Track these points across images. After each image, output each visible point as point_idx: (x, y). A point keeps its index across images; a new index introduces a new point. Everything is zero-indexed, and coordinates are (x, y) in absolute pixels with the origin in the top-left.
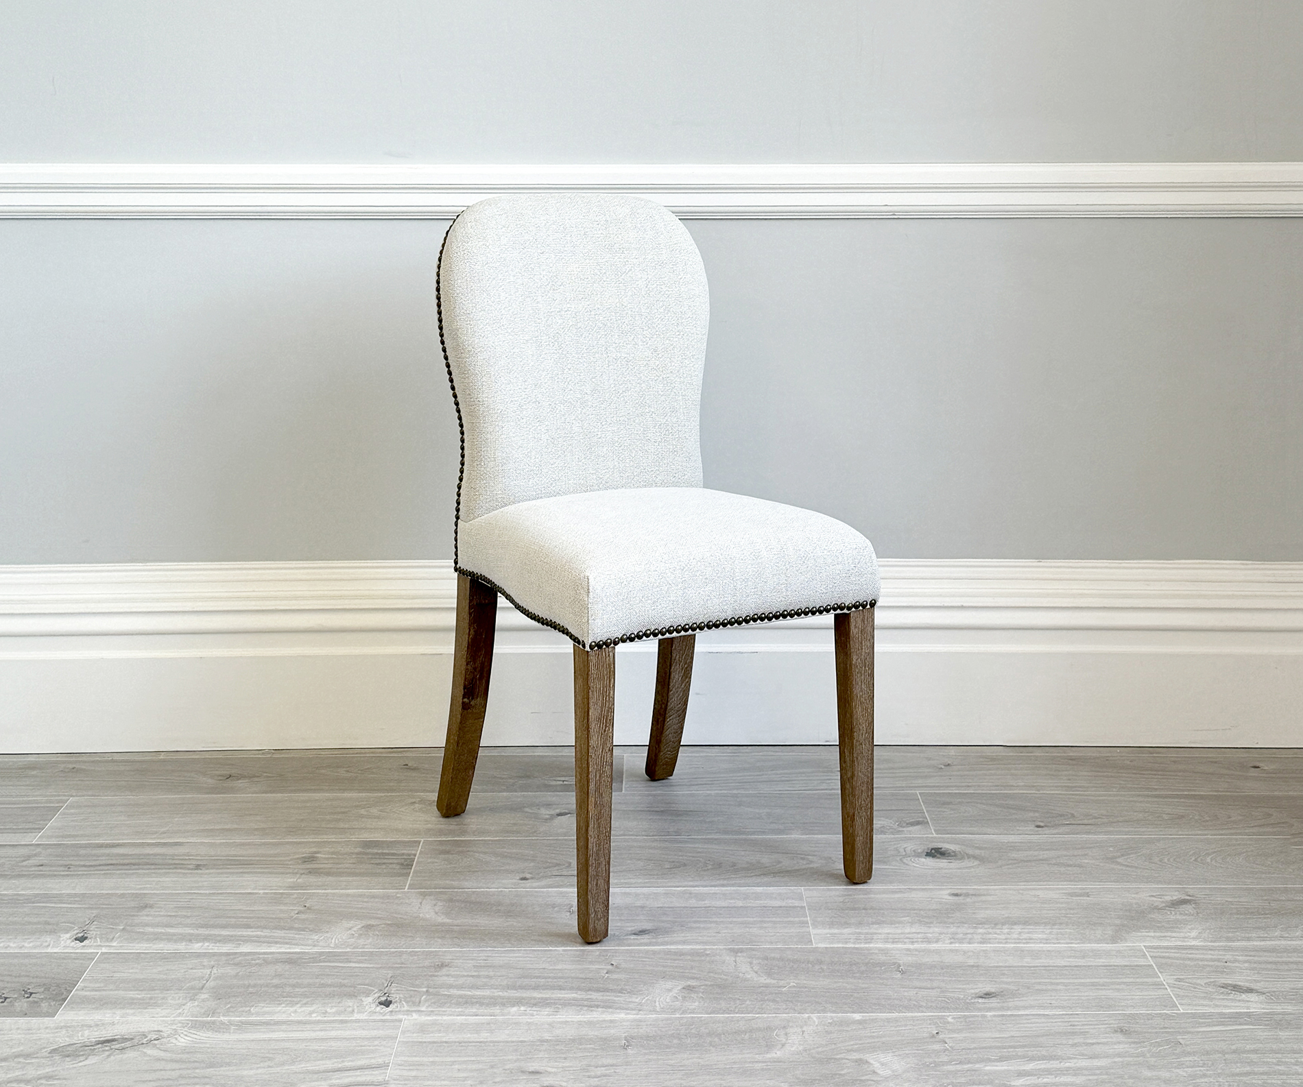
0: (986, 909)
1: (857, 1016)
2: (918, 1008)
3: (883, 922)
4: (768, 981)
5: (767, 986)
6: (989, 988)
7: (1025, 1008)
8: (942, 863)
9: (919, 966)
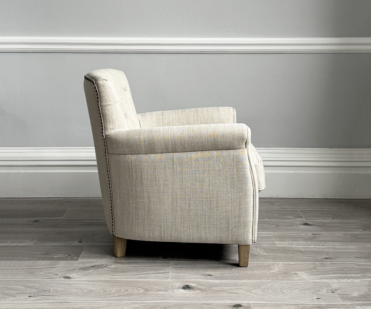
0: (322, 238)
1: (292, 263)
2: (309, 261)
3: (295, 241)
4: (266, 254)
5: (267, 255)
6: (326, 257)
7: (338, 262)
8: (308, 227)
9: (306, 251)
